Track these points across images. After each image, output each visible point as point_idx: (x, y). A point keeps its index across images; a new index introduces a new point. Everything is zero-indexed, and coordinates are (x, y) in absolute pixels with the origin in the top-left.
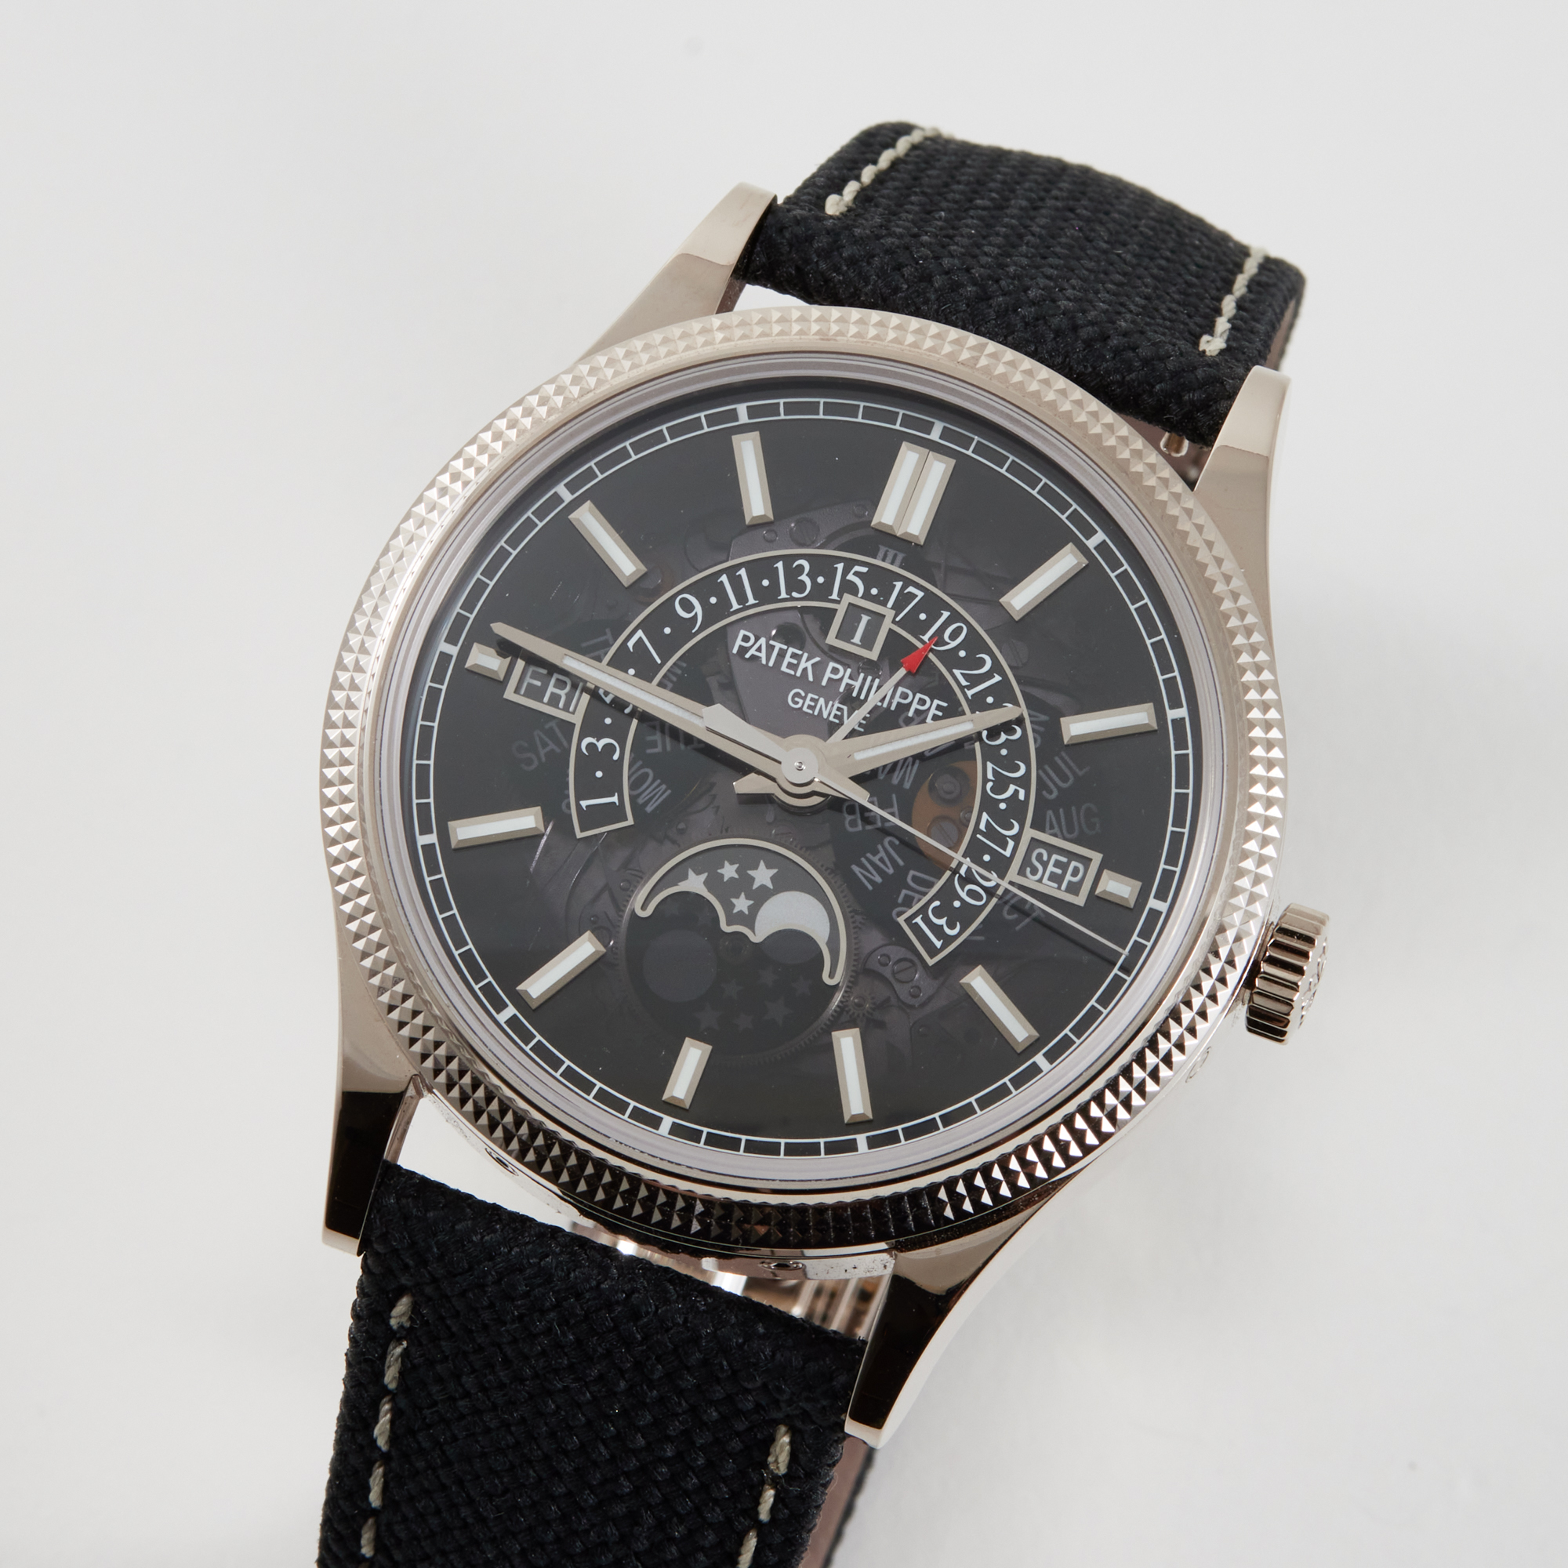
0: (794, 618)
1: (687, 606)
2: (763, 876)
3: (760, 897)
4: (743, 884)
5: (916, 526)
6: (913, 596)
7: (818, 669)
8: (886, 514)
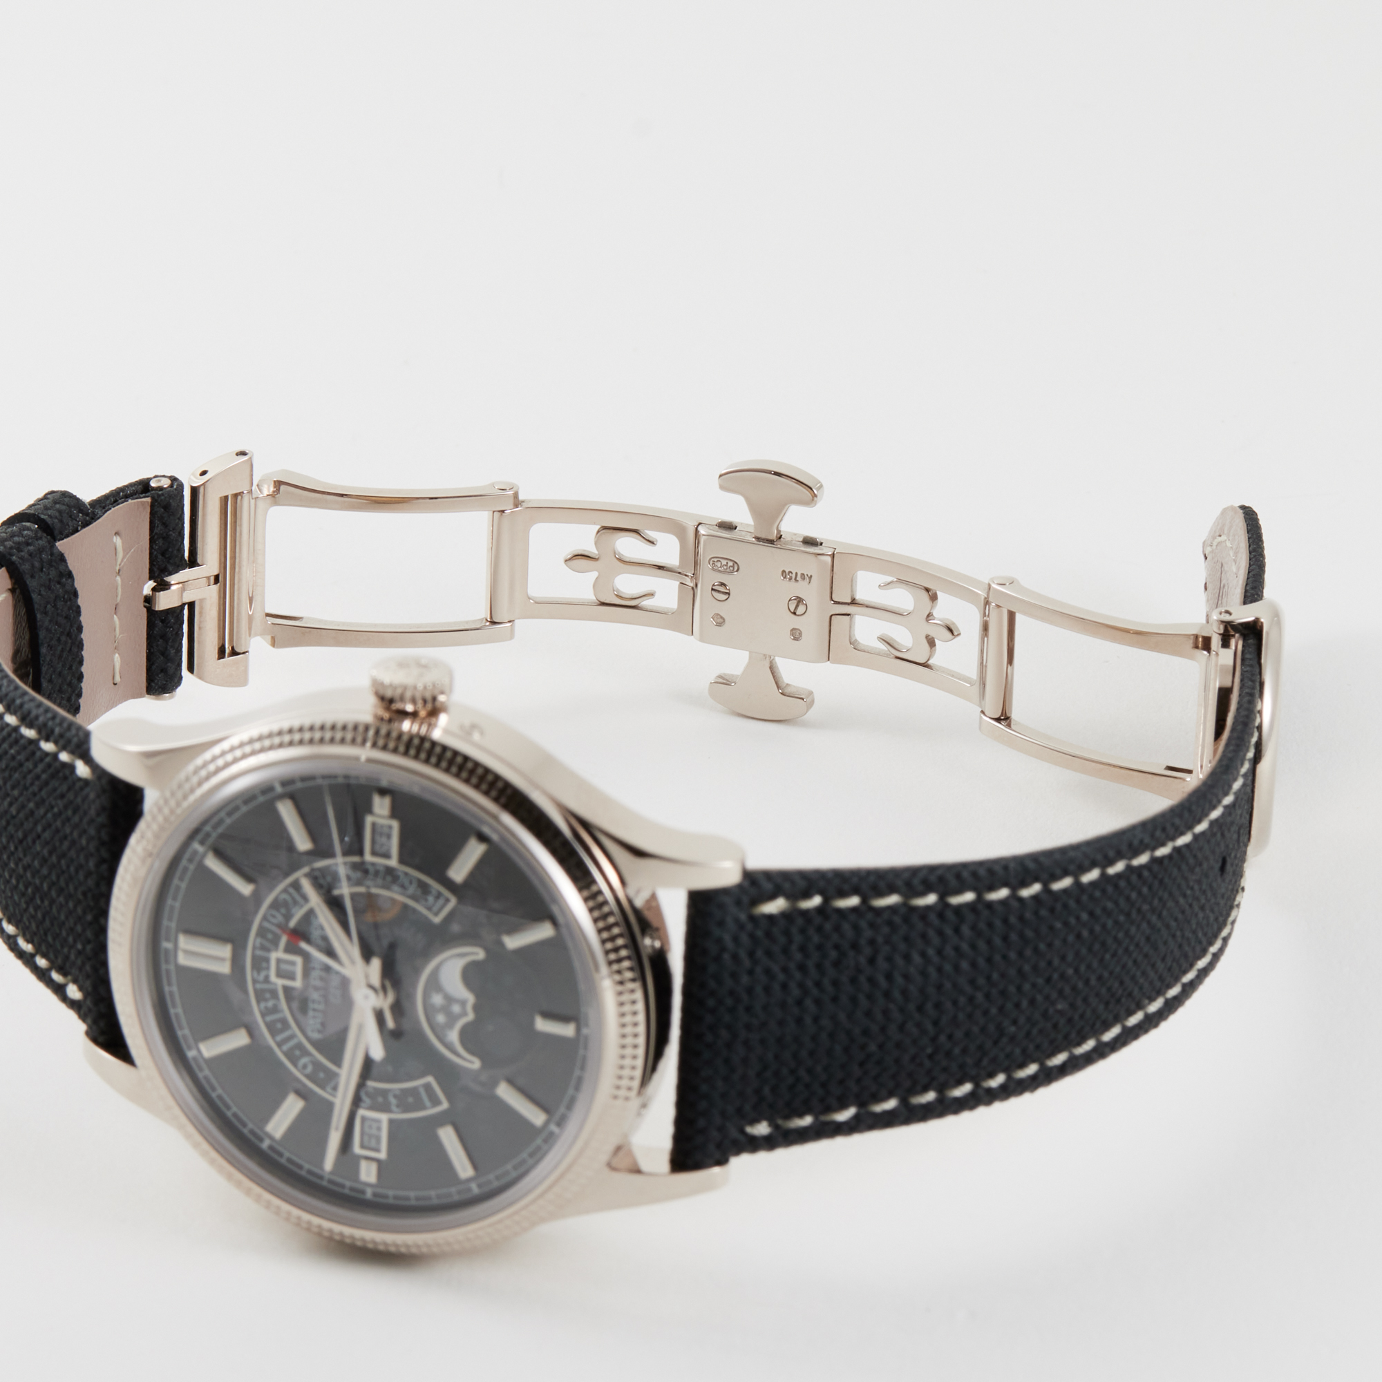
0: (295, 1005)
1: (305, 1067)
2: (437, 1000)
3: (449, 999)
4: (446, 1009)
5: (225, 951)
6: (261, 944)
7: (316, 989)
8: (225, 968)
